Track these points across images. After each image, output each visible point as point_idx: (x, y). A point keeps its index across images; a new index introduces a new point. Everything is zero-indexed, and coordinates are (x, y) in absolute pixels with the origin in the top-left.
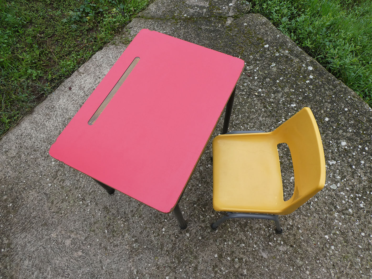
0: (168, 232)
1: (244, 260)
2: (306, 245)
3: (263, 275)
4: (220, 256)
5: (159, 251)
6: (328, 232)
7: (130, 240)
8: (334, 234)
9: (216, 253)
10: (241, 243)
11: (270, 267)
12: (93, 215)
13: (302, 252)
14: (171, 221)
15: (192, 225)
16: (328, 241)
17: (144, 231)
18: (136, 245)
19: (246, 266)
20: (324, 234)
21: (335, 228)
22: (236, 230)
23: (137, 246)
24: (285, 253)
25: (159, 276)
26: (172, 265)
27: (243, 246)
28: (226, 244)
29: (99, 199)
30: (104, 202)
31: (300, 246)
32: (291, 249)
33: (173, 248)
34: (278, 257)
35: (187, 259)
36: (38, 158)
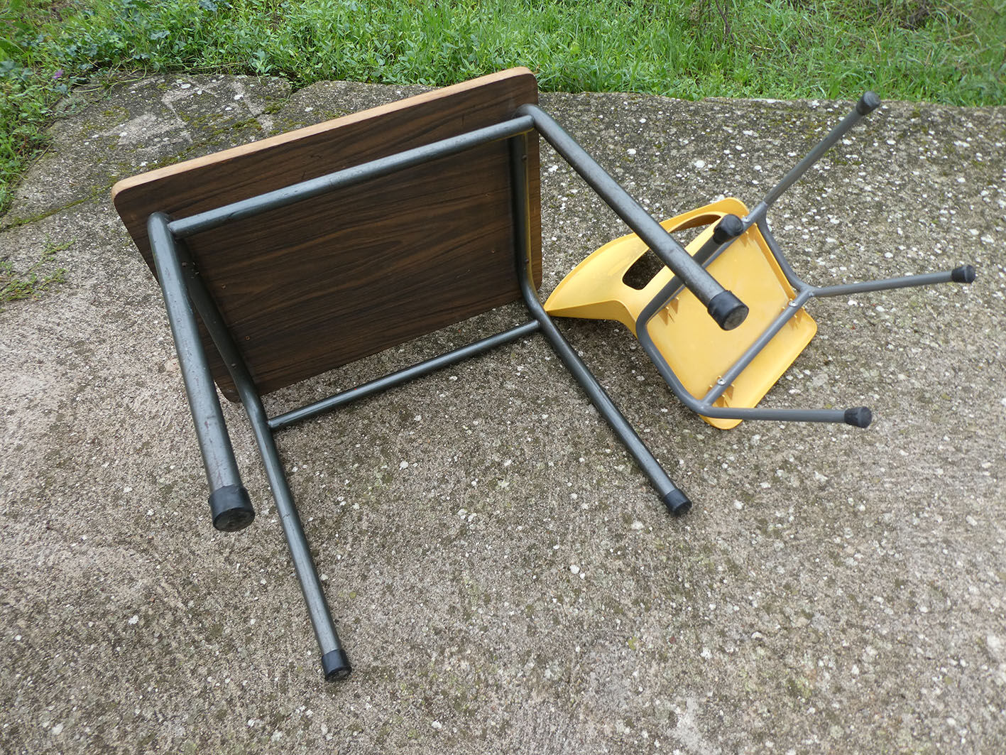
0: (589, 564)
1: (792, 460)
2: (843, 342)
3: (851, 450)
4: (746, 497)
5: (619, 622)
7: (524, 676)
9: (732, 502)
12: (354, 728)
13: (854, 357)
14: (569, 537)
16: (863, 308)
17: (532, 620)
18: (552, 671)
19: (807, 466)
23: (557, 669)
24: (833, 382)
25: (684, 672)
26: (682, 618)
27: (760, 440)
28: (729, 466)
31: (839, 352)
32: (832, 367)
33: (643, 583)
34: (833, 400)
35: (697, 572)
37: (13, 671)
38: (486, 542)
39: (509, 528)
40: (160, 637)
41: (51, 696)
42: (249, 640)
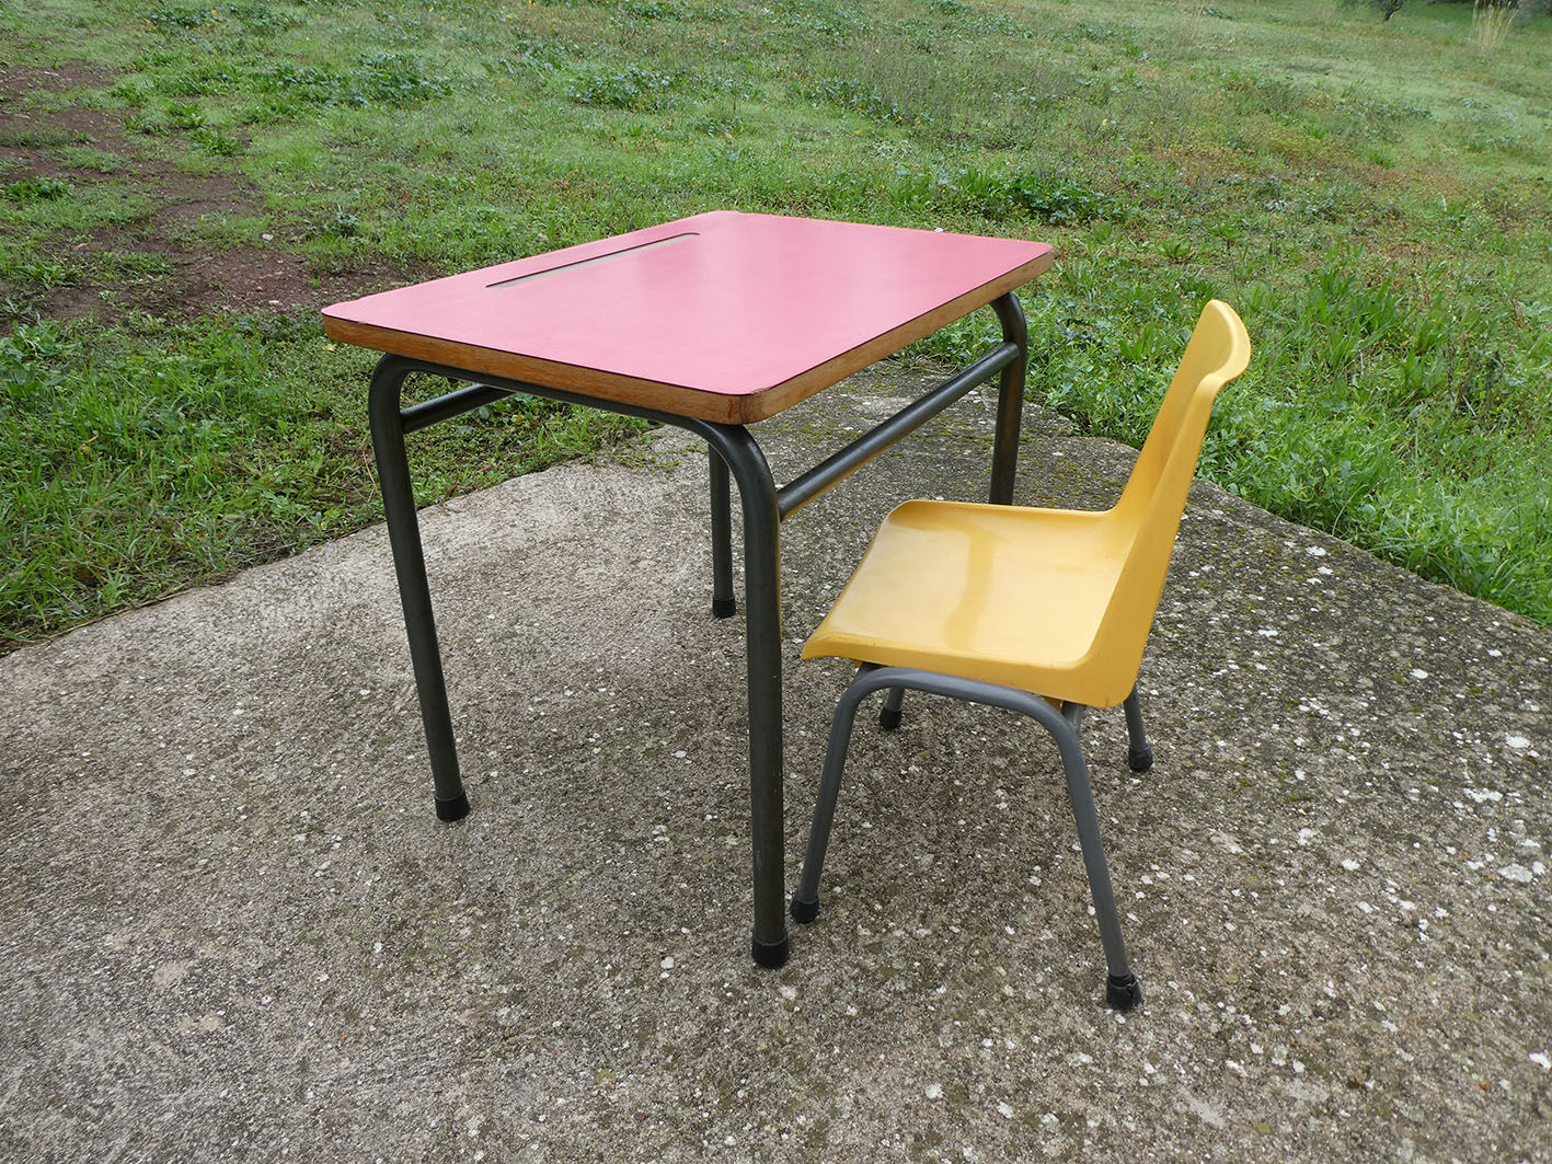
0: (688, 973)
1: (1091, 1124)
2: (1434, 1087)
4: (958, 1096)
5: (626, 1045)
6: (1543, 1040)
7: (485, 991)
9: (932, 1081)
10: (1070, 1051)
12: (338, 886)
13: (1420, 1117)
14: (710, 935)
15: (815, 957)
17: (565, 961)
18: (509, 1015)
19: (1103, 1151)
20: (1525, 1047)
22: (1044, 995)
23: (515, 1018)
24: (1328, 1110)
25: (601, 1157)
26: (685, 1114)
27: (1085, 1066)
28: (992, 1048)
29: (387, 834)
31: (1402, 1090)
32: (1354, 1096)
33: (705, 1042)
34: (1287, 1129)
35: (773, 1095)
36: (181, 695)
37: (277, 663)
38: (639, 868)
39: (675, 877)
41: (266, 692)
42: (390, 766)
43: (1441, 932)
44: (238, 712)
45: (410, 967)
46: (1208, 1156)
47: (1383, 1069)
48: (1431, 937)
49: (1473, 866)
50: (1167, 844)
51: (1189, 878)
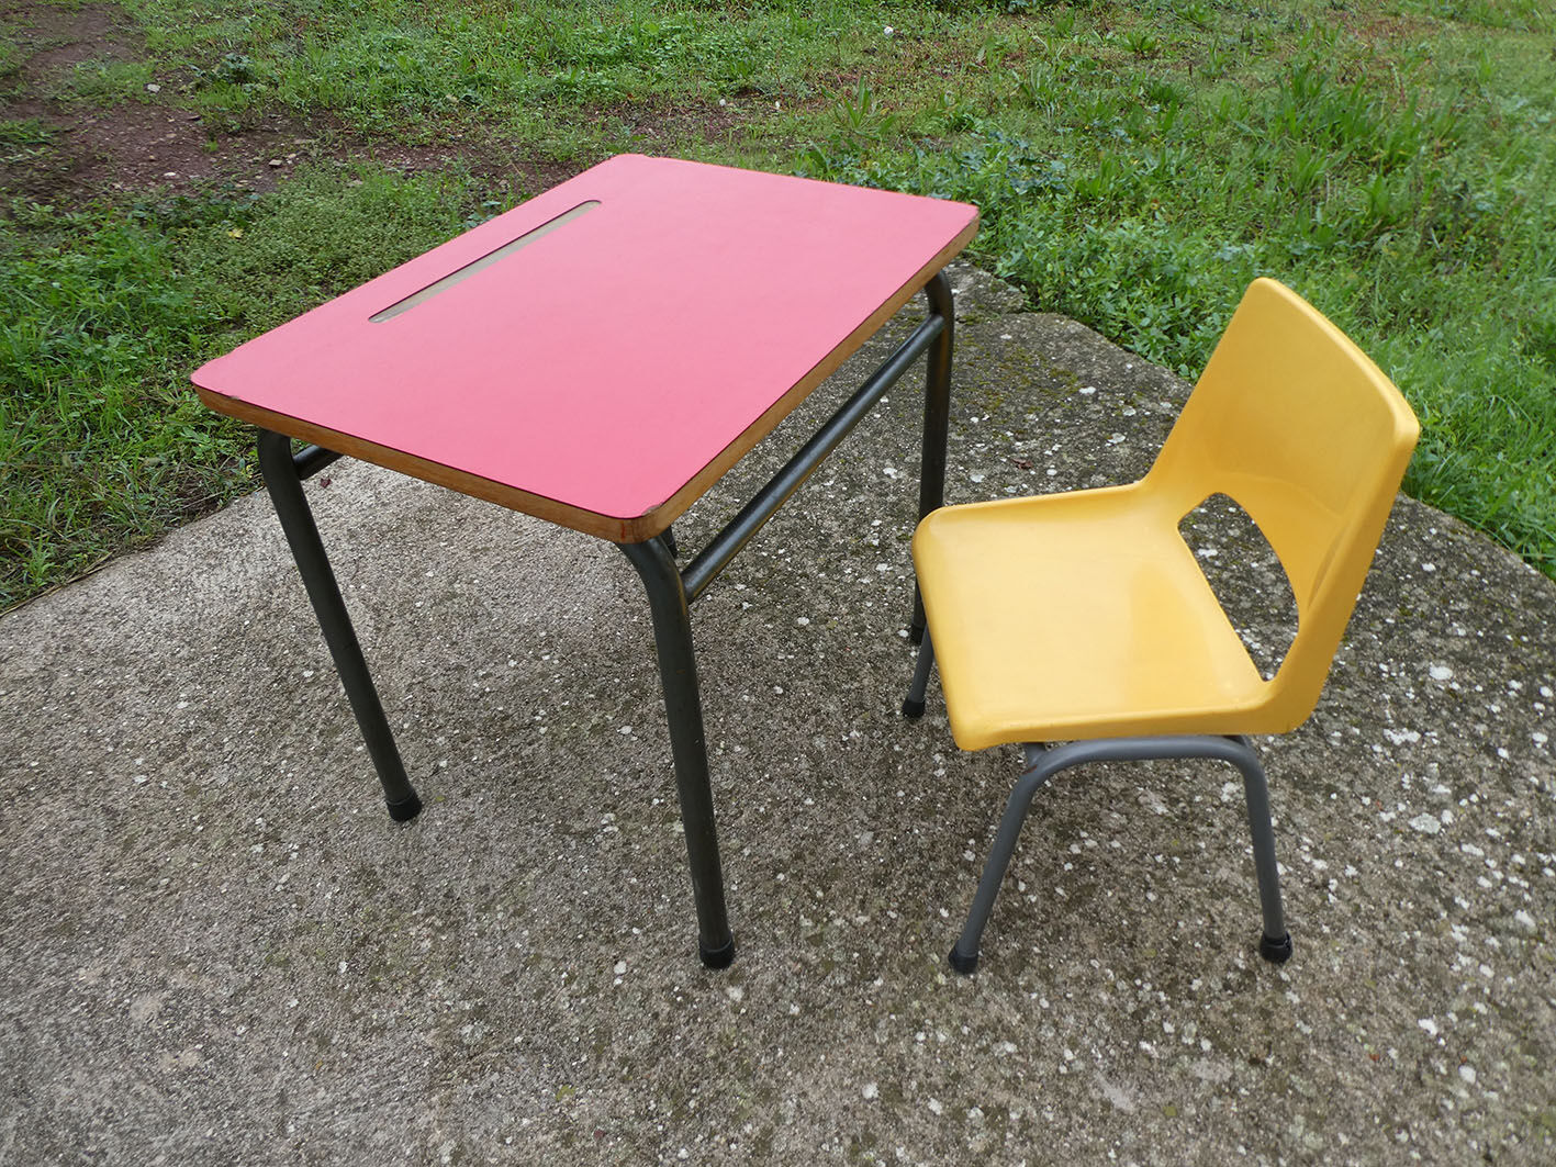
0: (640, 977)
1: (1014, 1116)
2: (1328, 1059)
4: (892, 1094)
5: (584, 1059)
6: (1432, 1004)
7: (449, 1008)
8: (1465, 1014)
9: (869, 1080)
10: (996, 1040)
11: (1153, 1154)
12: (300, 901)
13: (1312, 1092)
14: (660, 934)
15: (759, 954)
16: (1437, 1047)
17: (524, 970)
18: (473, 1032)
19: (1023, 1143)
20: (1415, 1013)
21: (1465, 987)
22: (975, 981)
23: (478, 1035)
24: (1228, 1090)
26: (641, 1128)
27: (1010, 1055)
28: (924, 1042)
29: (342, 839)
30: (365, 849)
31: (1298, 1064)
32: (1254, 1073)
33: (658, 1051)
34: (1191, 1110)
35: (722, 1104)
36: (123, 688)
37: (216, 643)
38: (589, 863)
39: (625, 872)
40: (304, 702)
41: (208, 680)
42: (340, 760)
43: (1348, 893)
44: (182, 705)
45: (375, 987)
46: (1118, 1143)
47: (1283, 1043)
48: (1339, 898)
49: (1385, 817)
50: (1097, 807)
51: (1116, 844)
